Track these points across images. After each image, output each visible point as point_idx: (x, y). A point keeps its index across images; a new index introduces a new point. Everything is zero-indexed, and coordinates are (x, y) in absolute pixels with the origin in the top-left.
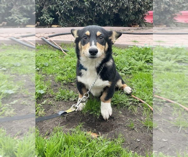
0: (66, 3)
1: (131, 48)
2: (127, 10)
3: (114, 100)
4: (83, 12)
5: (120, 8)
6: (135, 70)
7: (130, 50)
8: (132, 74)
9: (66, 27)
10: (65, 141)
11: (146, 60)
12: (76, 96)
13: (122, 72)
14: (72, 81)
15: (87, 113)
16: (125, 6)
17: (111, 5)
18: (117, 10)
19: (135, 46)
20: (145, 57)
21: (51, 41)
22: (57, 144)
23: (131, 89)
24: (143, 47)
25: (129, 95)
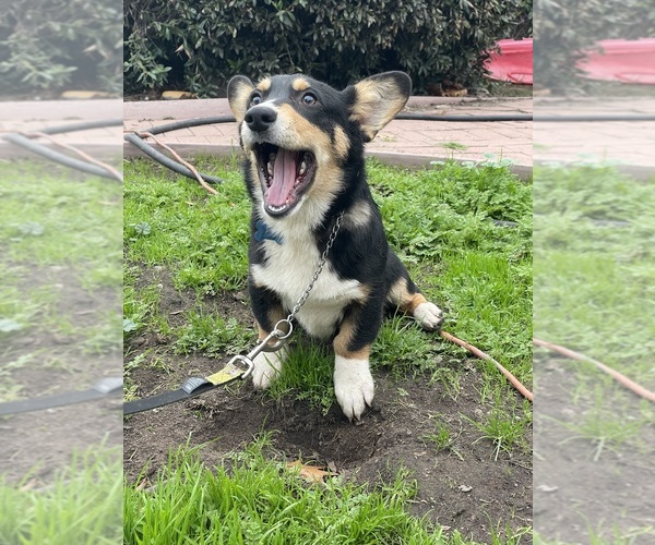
0: (213, 16)
1: (439, 167)
2: (425, 38)
3: (381, 351)
4: (273, 44)
5: (399, 29)
6: (454, 246)
7: (435, 176)
8: (445, 259)
9: (212, 97)
10: (208, 496)
11: (491, 209)
12: (247, 339)
13: (408, 253)
14: (235, 287)
15: (286, 397)
16: (418, 23)
17: (367, 21)
18: (389, 38)
19: (451, 162)
20: (486, 200)
21: (159, 147)
22: (181, 506)
23: (440, 311)
24: (479, 166)
25: (431, 332)
